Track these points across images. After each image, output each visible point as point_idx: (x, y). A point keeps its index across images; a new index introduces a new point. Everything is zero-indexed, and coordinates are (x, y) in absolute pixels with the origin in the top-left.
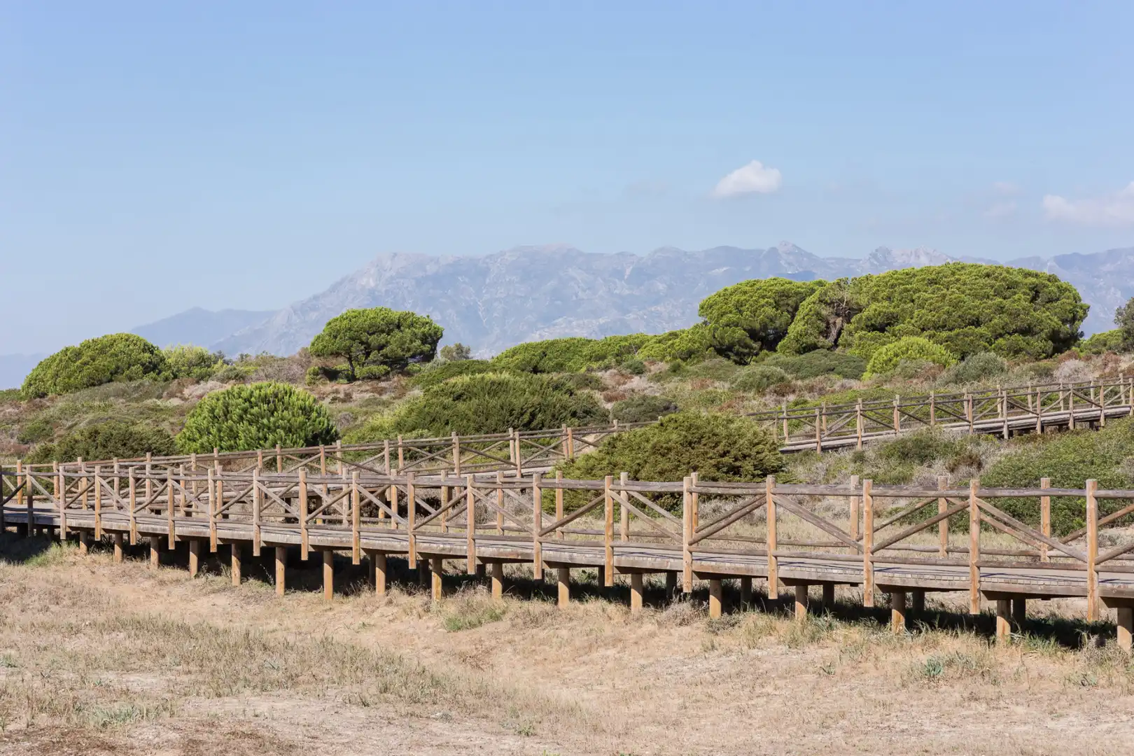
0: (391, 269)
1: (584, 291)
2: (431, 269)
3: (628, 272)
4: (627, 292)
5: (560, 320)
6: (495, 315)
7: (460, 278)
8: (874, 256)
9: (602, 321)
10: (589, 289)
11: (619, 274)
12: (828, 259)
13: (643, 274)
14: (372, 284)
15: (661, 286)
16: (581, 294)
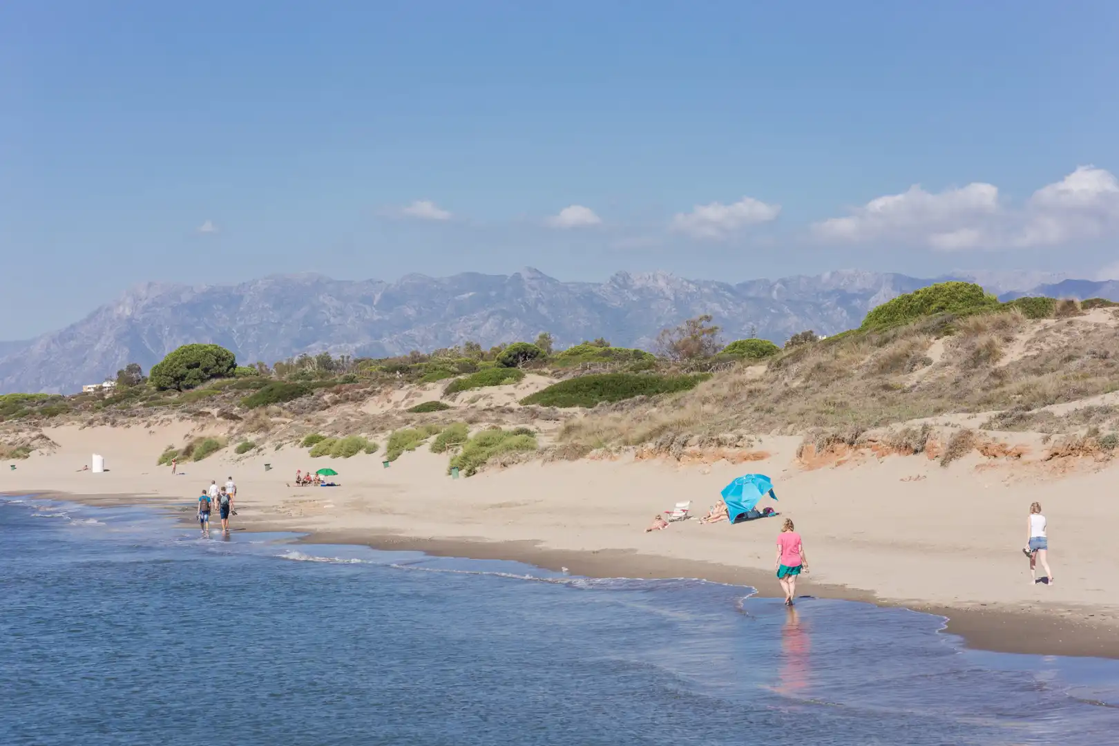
0: (146, 298)
1: (335, 317)
2: (186, 297)
3: (378, 297)
4: (376, 318)
5: (313, 345)
6: (250, 341)
7: (214, 306)
8: (614, 280)
9: (358, 345)
10: (340, 315)
11: (368, 300)
12: (570, 283)
13: (391, 300)
14: (128, 312)
15: (411, 312)
16: (332, 320)
